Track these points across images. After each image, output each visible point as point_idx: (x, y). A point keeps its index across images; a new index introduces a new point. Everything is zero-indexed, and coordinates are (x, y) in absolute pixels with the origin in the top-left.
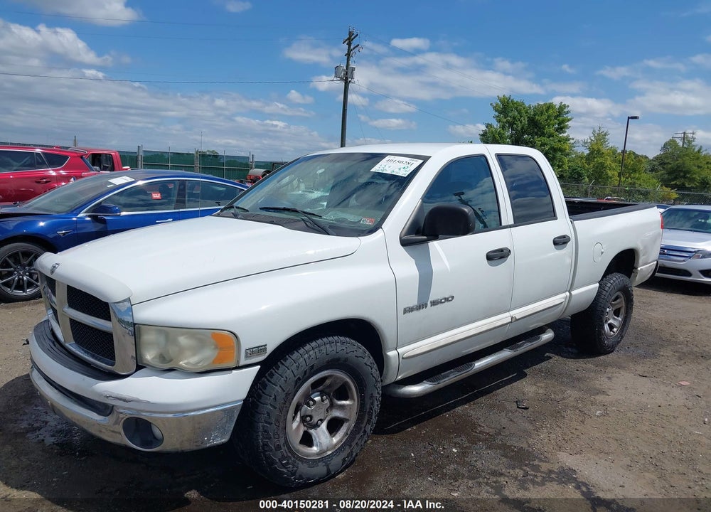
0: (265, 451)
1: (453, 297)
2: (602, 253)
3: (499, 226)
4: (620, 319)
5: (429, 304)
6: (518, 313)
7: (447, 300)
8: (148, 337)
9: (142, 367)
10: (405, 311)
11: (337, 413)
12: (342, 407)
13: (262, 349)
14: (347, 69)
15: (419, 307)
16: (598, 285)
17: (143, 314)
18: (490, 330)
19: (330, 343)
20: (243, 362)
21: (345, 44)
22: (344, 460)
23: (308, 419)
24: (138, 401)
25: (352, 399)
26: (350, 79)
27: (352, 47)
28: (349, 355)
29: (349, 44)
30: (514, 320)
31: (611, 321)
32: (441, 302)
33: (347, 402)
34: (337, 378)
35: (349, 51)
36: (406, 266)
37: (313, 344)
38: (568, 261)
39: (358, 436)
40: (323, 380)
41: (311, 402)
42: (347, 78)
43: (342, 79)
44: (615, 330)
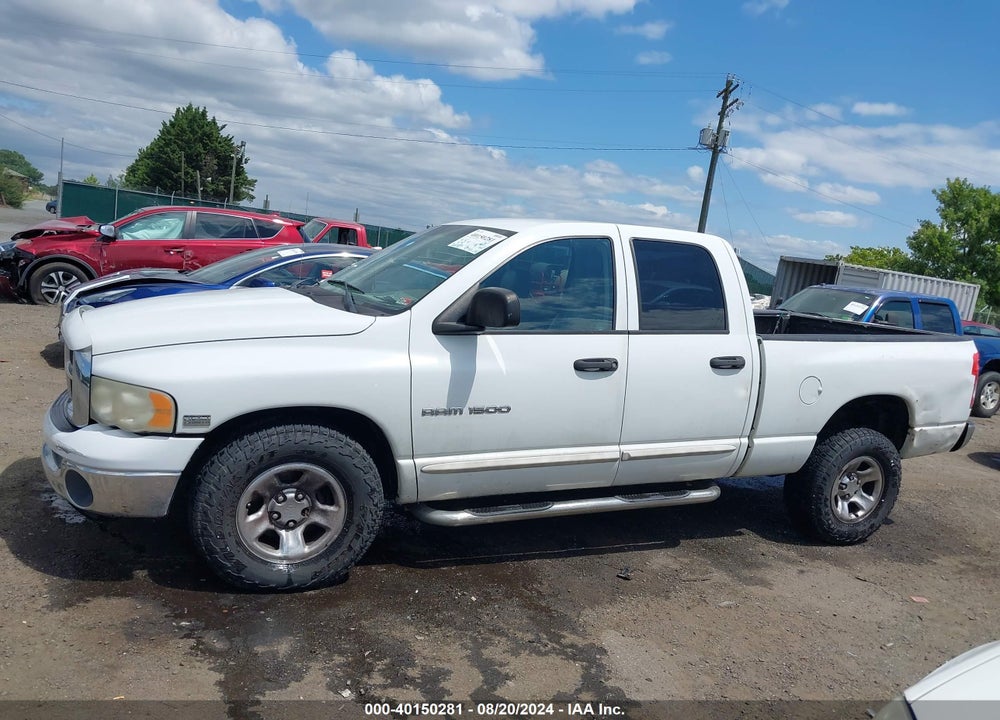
0: (203, 535)
1: (509, 409)
2: (820, 392)
3: (612, 330)
4: (872, 498)
5: (466, 411)
6: (634, 450)
7: (498, 410)
8: (101, 390)
9: (95, 422)
10: (424, 413)
11: (317, 518)
12: (324, 513)
13: (205, 420)
14: (718, 133)
15: (447, 412)
16: (815, 438)
17: (102, 366)
18: (579, 463)
19: (304, 431)
20: (180, 429)
21: (721, 97)
22: (315, 575)
23: (276, 515)
24: (75, 453)
25: (338, 505)
26: (720, 148)
27: (728, 103)
28: (331, 450)
29: (725, 99)
30: (625, 458)
31: (855, 499)
32: (487, 411)
33: (332, 508)
34: (315, 476)
35: (724, 107)
36: (435, 359)
37: (279, 429)
38: (742, 393)
39: (339, 552)
40: (298, 474)
41: (281, 498)
42: (716, 146)
43: (709, 147)
44: (860, 513)
